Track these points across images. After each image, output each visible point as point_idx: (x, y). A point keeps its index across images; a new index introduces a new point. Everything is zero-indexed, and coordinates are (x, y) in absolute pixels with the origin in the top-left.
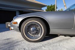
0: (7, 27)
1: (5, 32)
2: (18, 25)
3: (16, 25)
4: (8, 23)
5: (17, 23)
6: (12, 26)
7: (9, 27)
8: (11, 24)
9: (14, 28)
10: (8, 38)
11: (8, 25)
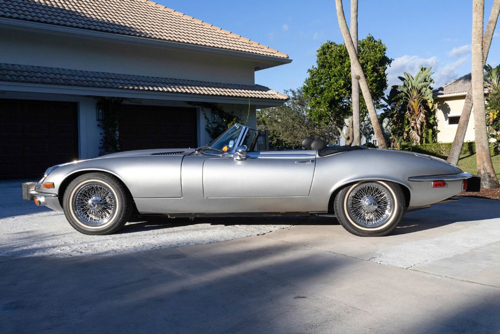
0: (25, 197)
1: (16, 218)
2: (56, 191)
3: (51, 190)
4: (28, 183)
5: (53, 185)
6: (42, 193)
7: (33, 197)
8: (39, 187)
9: (46, 200)
10: (28, 230)
11: (28, 190)
